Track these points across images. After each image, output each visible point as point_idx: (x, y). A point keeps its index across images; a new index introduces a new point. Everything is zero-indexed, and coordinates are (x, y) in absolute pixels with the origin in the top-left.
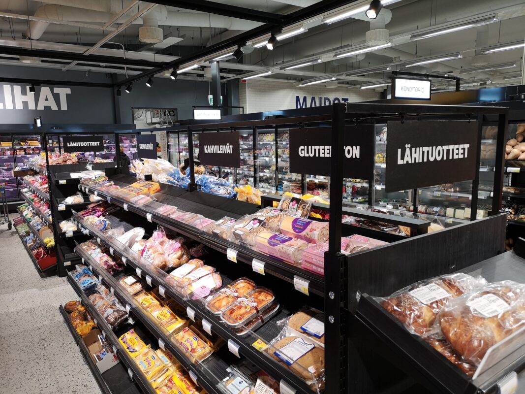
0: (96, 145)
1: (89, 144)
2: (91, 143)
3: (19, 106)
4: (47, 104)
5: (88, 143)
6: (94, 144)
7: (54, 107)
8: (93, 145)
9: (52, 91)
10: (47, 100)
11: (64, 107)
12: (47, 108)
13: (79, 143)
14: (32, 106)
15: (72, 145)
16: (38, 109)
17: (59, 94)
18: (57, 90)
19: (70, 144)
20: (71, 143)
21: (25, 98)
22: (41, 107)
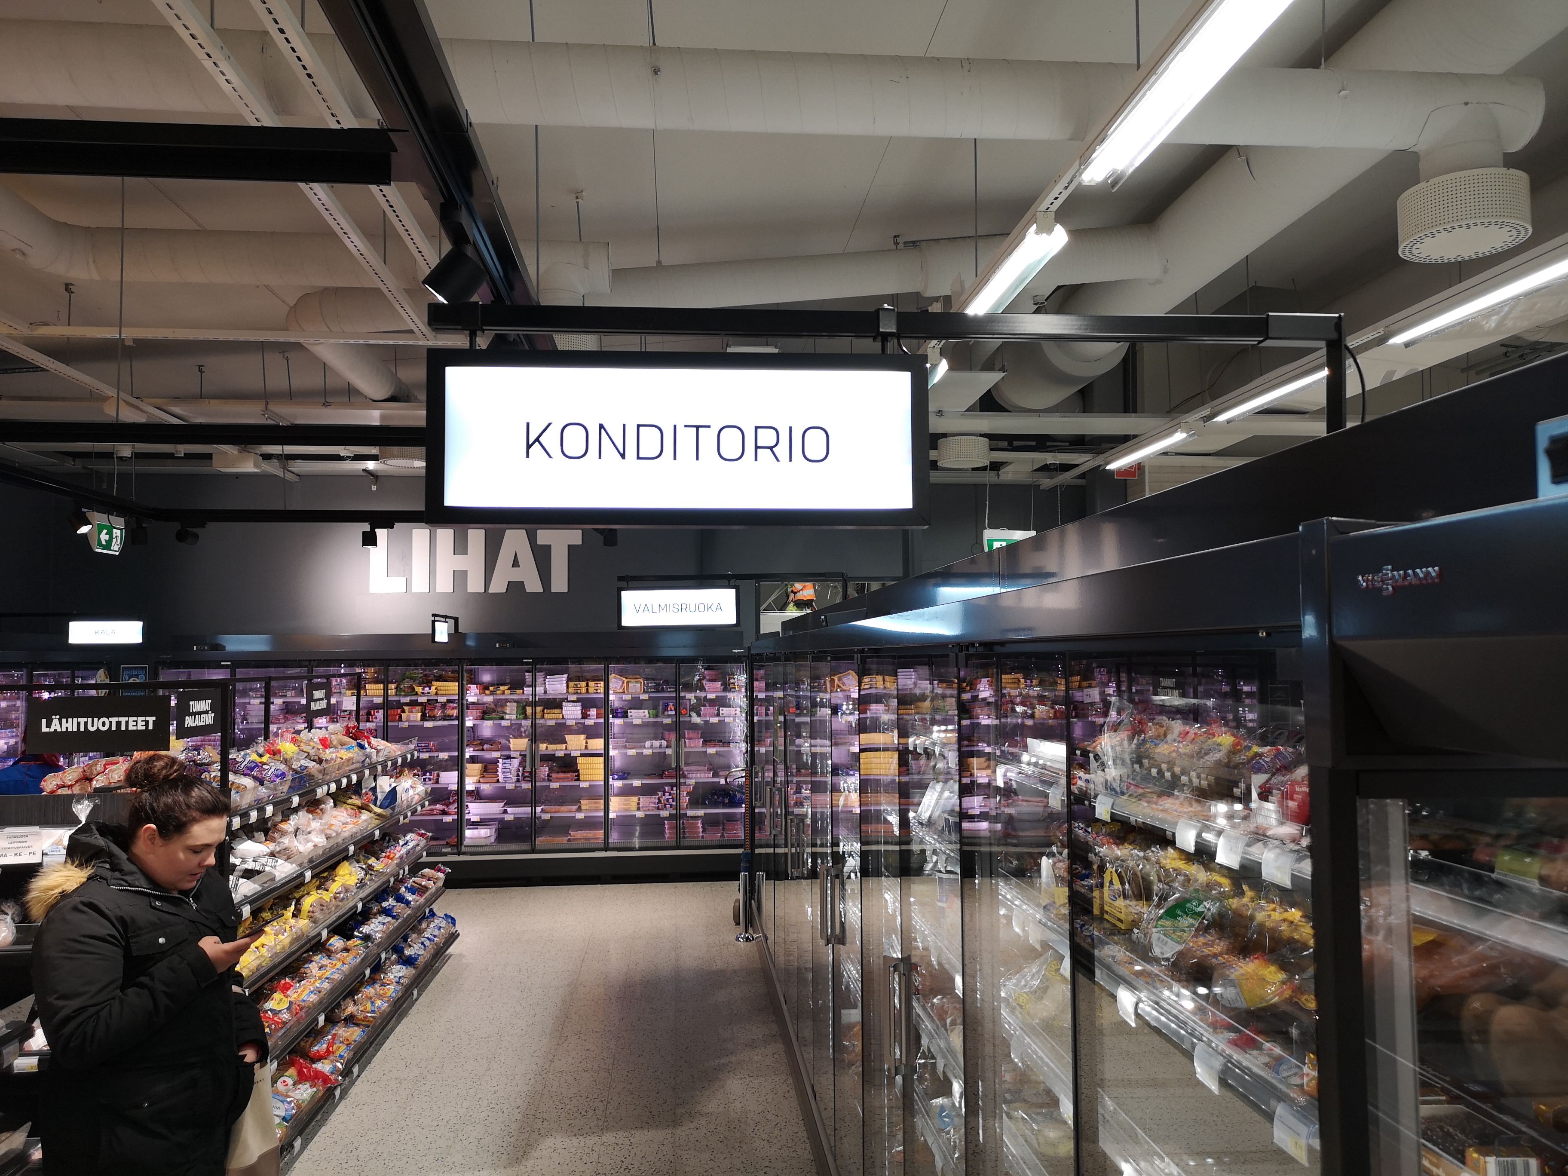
0: (141, 727)
1: (119, 724)
2: (123, 720)
3: (445, 585)
4: (516, 575)
5: (114, 720)
6: (137, 723)
7: (534, 585)
8: (131, 728)
9: (532, 538)
10: (516, 564)
11: (560, 583)
12: (515, 587)
13: (82, 721)
14: (475, 585)
15: (55, 726)
16: (490, 591)
17: (549, 547)
18: (544, 536)
19: (49, 725)
20: (56, 721)
21: (460, 562)
22: (498, 586)
